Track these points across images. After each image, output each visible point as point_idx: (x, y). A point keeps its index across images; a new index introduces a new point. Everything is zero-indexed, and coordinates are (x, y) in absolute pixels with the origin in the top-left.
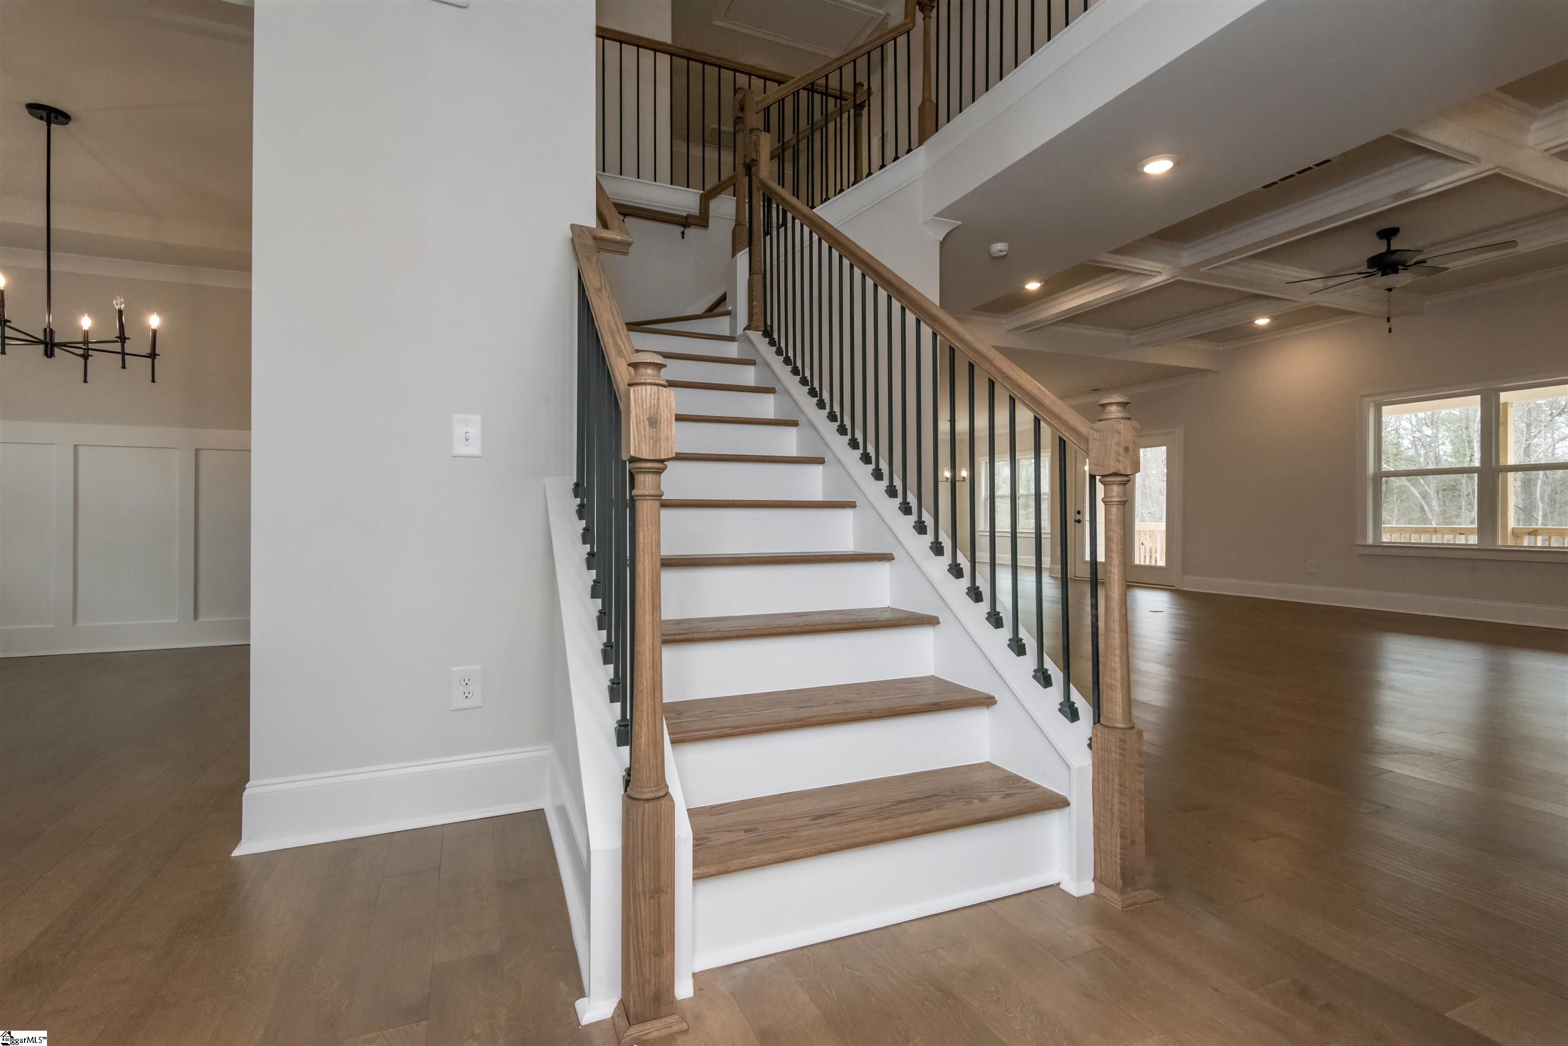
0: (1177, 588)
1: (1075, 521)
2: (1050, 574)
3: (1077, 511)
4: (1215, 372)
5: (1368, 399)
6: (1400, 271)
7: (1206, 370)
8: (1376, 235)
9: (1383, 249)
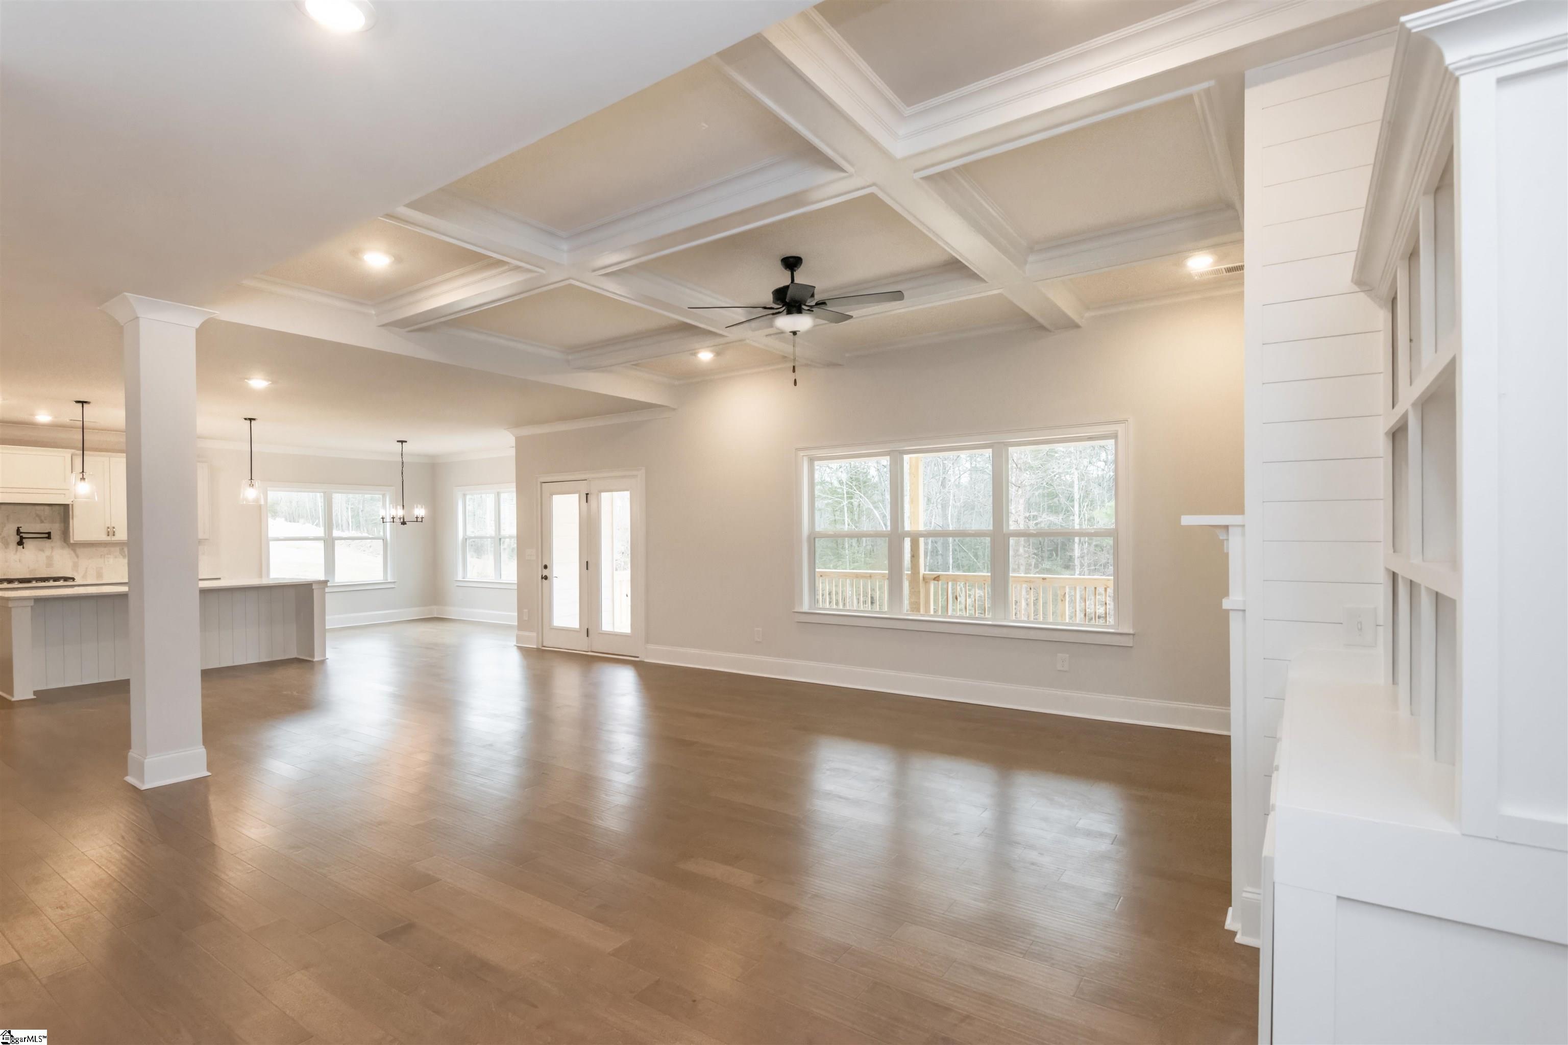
0: (641, 660)
1: (542, 578)
2: (517, 642)
3: (544, 564)
4: (674, 409)
5: (801, 454)
6: (803, 311)
7: (660, 406)
8: (780, 262)
9: (787, 282)
